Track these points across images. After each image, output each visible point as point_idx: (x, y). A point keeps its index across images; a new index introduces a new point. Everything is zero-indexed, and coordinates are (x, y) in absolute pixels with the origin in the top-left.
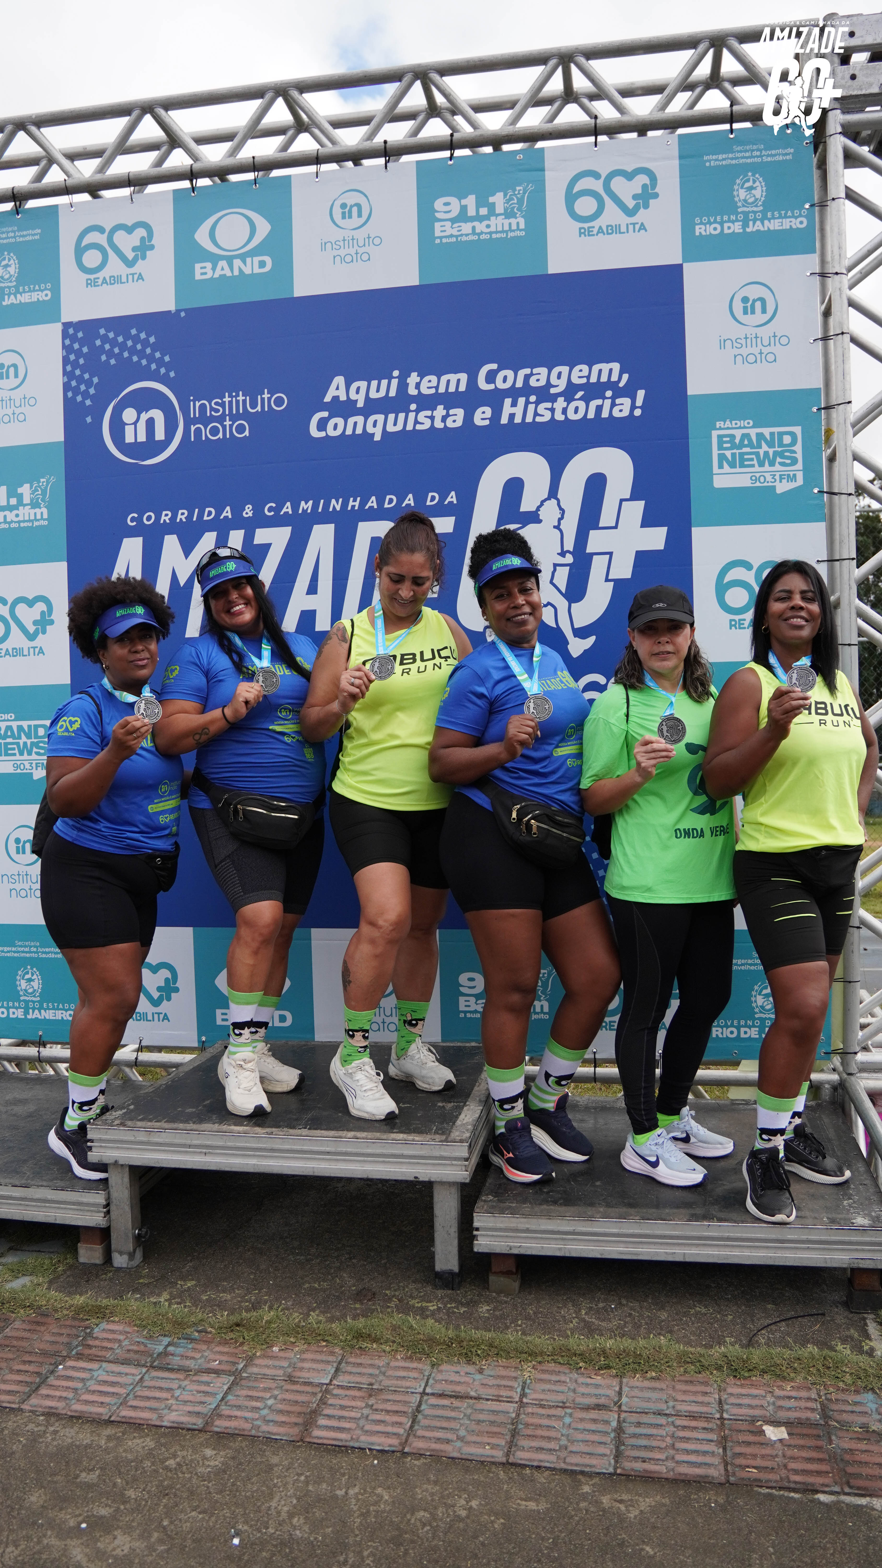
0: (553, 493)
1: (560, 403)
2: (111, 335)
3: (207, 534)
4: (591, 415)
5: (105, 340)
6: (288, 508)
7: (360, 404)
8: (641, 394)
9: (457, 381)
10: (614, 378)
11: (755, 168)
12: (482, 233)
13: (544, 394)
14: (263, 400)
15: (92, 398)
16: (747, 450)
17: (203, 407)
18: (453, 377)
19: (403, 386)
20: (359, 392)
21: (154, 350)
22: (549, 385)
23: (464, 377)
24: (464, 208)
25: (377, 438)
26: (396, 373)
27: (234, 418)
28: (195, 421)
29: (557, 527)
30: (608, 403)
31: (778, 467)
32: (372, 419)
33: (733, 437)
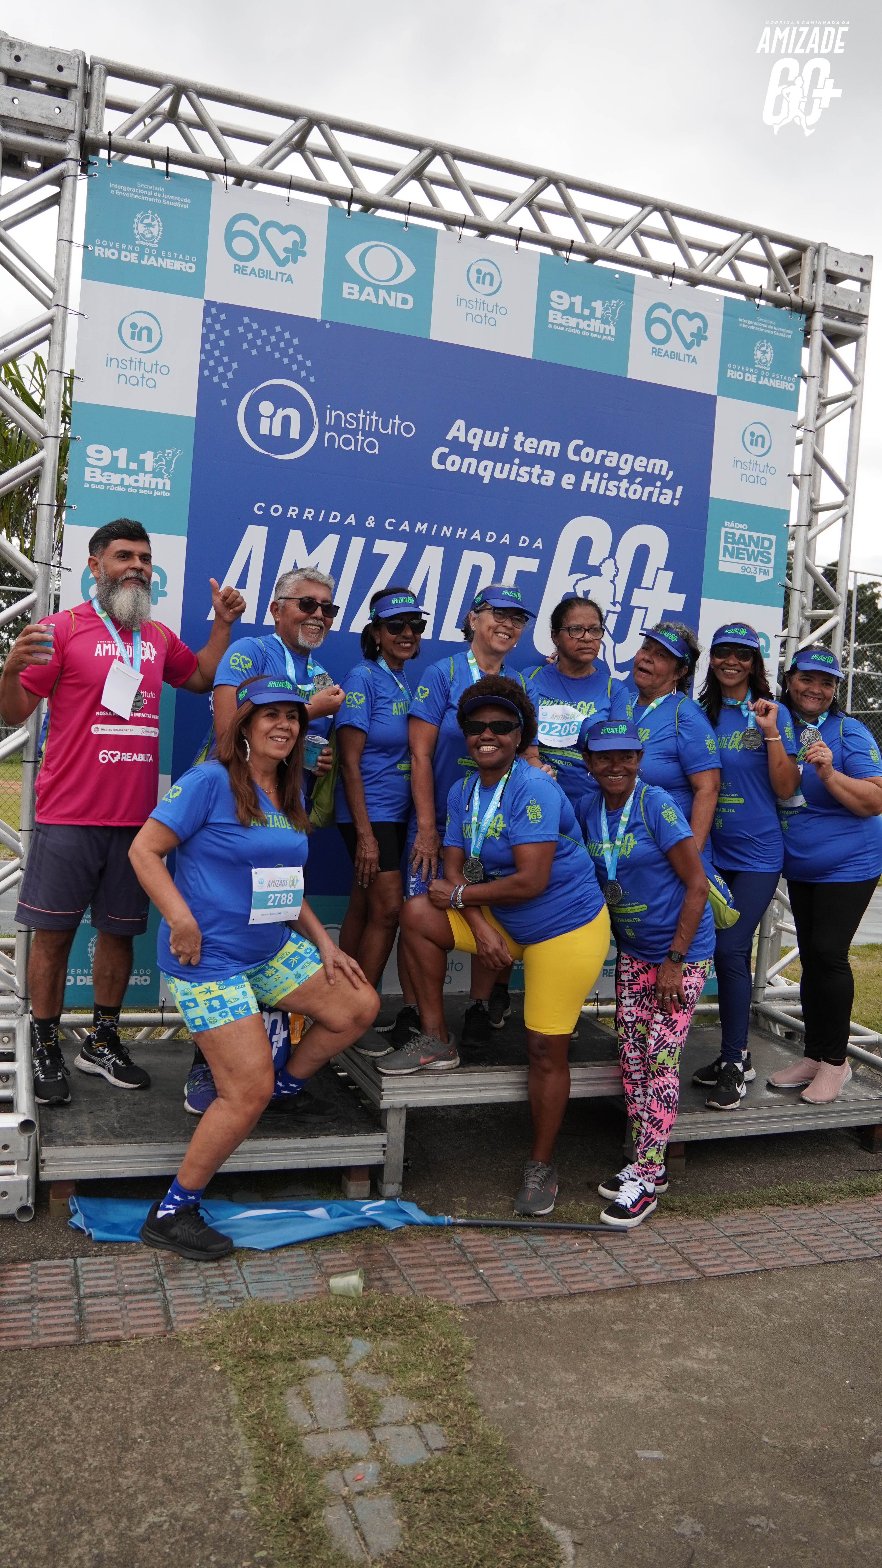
0: (612, 554)
1: (624, 484)
2: (255, 326)
3: (330, 535)
4: (645, 498)
5: (248, 328)
6: (405, 526)
7: (476, 448)
8: (680, 489)
9: (551, 448)
10: (664, 473)
11: (770, 338)
12: (583, 330)
13: (614, 474)
14: (394, 424)
15: (230, 382)
16: (741, 546)
17: (338, 417)
18: (550, 444)
19: (511, 441)
20: (476, 438)
21: (297, 352)
22: (618, 467)
23: (558, 445)
24: (572, 305)
25: (486, 480)
26: (506, 429)
27: (366, 435)
28: (330, 428)
29: (612, 582)
30: (657, 491)
31: (759, 563)
32: (484, 463)
33: (734, 534)
